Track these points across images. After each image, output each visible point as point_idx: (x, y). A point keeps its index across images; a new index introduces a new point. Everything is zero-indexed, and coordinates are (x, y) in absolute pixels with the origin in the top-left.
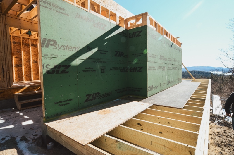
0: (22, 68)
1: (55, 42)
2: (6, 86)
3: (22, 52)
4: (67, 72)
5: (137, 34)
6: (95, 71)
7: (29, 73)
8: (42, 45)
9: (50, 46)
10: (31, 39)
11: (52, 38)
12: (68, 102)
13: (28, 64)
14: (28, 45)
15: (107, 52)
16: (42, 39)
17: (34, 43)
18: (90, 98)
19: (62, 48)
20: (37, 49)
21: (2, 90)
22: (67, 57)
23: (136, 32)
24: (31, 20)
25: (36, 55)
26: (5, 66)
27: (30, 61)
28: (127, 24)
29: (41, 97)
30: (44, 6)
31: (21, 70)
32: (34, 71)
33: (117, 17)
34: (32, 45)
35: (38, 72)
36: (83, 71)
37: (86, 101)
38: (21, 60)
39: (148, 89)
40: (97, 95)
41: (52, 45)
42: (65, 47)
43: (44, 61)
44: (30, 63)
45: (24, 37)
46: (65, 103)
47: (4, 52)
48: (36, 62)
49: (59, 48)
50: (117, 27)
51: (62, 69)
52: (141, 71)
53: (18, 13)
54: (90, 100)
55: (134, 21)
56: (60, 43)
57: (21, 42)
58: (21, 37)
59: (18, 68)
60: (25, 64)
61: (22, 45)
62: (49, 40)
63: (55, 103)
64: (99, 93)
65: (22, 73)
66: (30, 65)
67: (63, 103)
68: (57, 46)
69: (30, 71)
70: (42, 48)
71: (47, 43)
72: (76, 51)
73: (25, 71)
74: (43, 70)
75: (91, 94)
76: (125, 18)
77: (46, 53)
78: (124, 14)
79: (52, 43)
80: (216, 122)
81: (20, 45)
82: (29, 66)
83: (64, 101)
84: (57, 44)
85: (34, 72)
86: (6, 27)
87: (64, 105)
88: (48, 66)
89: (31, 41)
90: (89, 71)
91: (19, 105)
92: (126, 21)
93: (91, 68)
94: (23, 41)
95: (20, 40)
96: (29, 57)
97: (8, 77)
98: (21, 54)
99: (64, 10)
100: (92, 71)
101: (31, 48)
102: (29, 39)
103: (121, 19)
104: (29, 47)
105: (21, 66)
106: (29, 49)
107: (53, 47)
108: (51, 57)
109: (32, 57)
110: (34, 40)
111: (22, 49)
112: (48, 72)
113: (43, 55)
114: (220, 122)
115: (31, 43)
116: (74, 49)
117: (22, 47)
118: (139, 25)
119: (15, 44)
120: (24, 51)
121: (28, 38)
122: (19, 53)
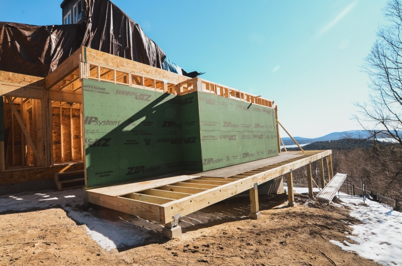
0: (60, 146)
1: (96, 119)
2: (46, 164)
3: (62, 126)
4: (108, 145)
5: (189, 100)
6: (138, 143)
7: (69, 151)
8: (85, 122)
9: (92, 123)
10: (72, 109)
11: (94, 116)
12: (108, 174)
13: (68, 140)
14: (69, 117)
15: (153, 123)
16: (85, 118)
17: (76, 114)
18: (133, 171)
19: (103, 123)
20: (80, 121)
21: (42, 169)
22: (109, 131)
23: (188, 99)
24: (74, 91)
25: (78, 128)
26: (46, 142)
27: (70, 136)
28: (180, 90)
29: (84, 177)
30: (87, 90)
31: (60, 149)
32: (75, 148)
33: (165, 85)
34: (74, 116)
35: (80, 150)
36: (125, 144)
37: (128, 174)
38: (60, 135)
39: (203, 162)
40: (141, 168)
41: (93, 121)
42: (106, 123)
43: (87, 136)
44: (70, 139)
45: (64, 107)
46: (106, 174)
47: (45, 128)
48: (77, 137)
49: (100, 124)
50: (166, 95)
51: (103, 142)
52: (195, 142)
53: (61, 87)
54: (132, 174)
55: (186, 86)
56: (100, 119)
57: (61, 113)
58: (61, 107)
59: (56, 146)
60: (64, 140)
61: (61, 117)
62: (91, 118)
63: (97, 174)
64: (143, 167)
65: (60, 152)
66: (70, 141)
67: (103, 174)
68: (98, 122)
69: (70, 149)
70: (85, 125)
71: (89, 120)
72: (117, 126)
73: (65, 149)
74: (86, 144)
75: (134, 167)
76: (176, 83)
77: (88, 129)
78: (175, 80)
79: (93, 119)
80: (307, 203)
81: (60, 117)
82: (68, 142)
83: (105, 173)
84: (99, 120)
85: (75, 150)
86: (48, 102)
87: (105, 176)
88: (90, 140)
89: (72, 111)
90: (131, 144)
91: (59, 185)
92: (178, 87)
93: (133, 141)
94: (63, 112)
95: (59, 111)
96: (70, 131)
97: (49, 155)
98: (60, 129)
99: (104, 89)
100: (134, 143)
101: (72, 120)
102: (70, 109)
103: (170, 85)
104: (70, 119)
105: (60, 143)
106: (70, 122)
107: (95, 123)
108: (93, 132)
109: (73, 131)
110: (76, 109)
111: (61, 122)
112: (91, 146)
113: (86, 131)
114: (311, 203)
115: (72, 113)
116: (115, 123)
117: (61, 120)
118: (190, 91)
119: (54, 116)
120: (64, 124)
121: (69, 107)
122: (58, 127)
